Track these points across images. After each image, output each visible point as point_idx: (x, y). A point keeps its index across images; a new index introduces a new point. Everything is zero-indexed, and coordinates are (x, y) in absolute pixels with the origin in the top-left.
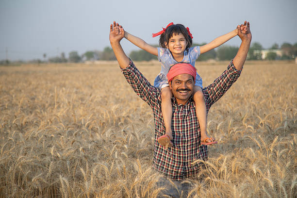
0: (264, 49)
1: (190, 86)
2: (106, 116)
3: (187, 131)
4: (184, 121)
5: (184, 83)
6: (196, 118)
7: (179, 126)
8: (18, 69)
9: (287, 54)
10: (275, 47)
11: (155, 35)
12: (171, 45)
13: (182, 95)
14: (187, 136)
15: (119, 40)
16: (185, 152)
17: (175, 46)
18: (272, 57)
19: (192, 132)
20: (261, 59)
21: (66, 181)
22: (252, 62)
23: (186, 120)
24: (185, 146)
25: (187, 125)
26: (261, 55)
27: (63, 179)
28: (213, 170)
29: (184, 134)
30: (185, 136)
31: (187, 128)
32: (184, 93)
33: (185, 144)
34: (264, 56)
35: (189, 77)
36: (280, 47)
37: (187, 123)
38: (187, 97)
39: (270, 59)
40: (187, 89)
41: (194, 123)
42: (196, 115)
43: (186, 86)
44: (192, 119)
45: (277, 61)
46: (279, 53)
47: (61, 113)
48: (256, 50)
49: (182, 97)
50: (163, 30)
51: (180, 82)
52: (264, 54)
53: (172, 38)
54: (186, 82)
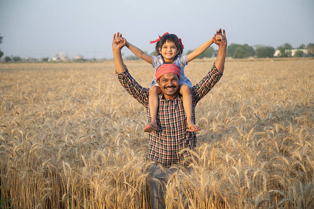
0: (293, 49)
1: (175, 83)
2: (132, 106)
3: (176, 123)
4: (172, 114)
5: (170, 81)
6: (184, 111)
7: (169, 119)
8: (102, 65)
9: (312, 52)
10: (302, 47)
11: (152, 42)
12: (163, 50)
13: (168, 91)
14: (177, 127)
15: (121, 48)
16: (175, 141)
17: (167, 52)
18: (300, 55)
19: (181, 123)
20: (291, 57)
21: (69, 166)
22: (283, 59)
23: (175, 113)
24: (175, 137)
25: (176, 118)
26: (291, 53)
27: (65, 164)
28: (196, 158)
29: (174, 126)
30: (174, 127)
31: (176, 120)
32: (170, 89)
33: (175, 134)
34: (293, 54)
35: (175, 75)
36: (306, 47)
37: (175, 116)
38: (173, 92)
39: (297, 57)
40: (173, 86)
41: (182, 116)
42: (183, 109)
43: (172, 83)
44: (179, 112)
45: (303, 58)
46: (305, 51)
47: (96, 103)
48: (287, 49)
49: (169, 93)
50: (159, 38)
51: (166, 80)
52: (293, 53)
53: (165, 45)
54: (172, 80)
